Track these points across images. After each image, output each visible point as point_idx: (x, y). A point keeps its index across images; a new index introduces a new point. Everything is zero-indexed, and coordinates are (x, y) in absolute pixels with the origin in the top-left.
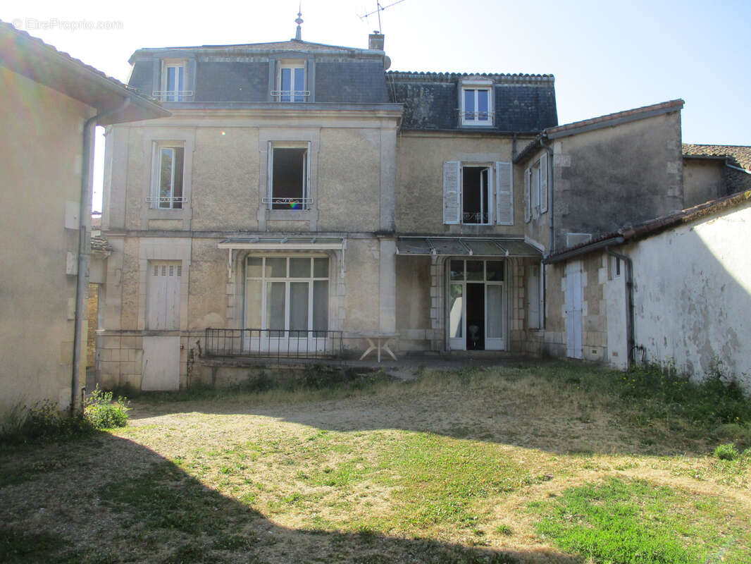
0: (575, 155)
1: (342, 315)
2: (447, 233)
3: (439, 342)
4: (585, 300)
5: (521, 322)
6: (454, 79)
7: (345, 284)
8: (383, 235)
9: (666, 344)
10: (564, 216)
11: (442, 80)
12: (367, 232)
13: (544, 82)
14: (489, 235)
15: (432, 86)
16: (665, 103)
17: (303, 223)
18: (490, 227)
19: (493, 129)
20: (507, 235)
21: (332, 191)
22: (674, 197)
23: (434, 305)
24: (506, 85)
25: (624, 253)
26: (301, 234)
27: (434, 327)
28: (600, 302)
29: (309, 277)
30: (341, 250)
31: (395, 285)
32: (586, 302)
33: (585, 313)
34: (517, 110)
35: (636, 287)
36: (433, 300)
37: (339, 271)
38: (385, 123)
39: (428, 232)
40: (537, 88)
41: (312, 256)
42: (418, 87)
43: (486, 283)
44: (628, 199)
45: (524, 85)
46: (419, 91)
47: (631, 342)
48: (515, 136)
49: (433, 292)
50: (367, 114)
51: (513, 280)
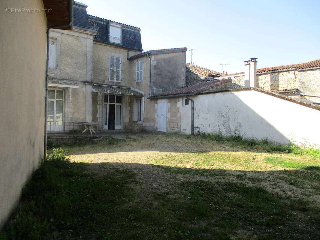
0: (158, 61)
1: (70, 116)
2: (104, 84)
3: (100, 127)
4: (169, 112)
5: (129, 119)
6: (106, 22)
7: (71, 102)
8: (88, 83)
9: (210, 126)
10: (154, 82)
11: (102, 21)
12: (81, 81)
13: (137, 30)
14: (118, 86)
15: (98, 23)
16: (183, 48)
17: (54, 75)
18: (119, 83)
19: (120, 45)
20: (124, 87)
21: (66, 62)
22: (183, 79)
23: (98, 112)
24: (125, 28)
25: (191, 98)
26: (53, 80)
27: (98, 120)
28: (178, 113)
29: (55, 98)
30: (70, 88)
31: (92, 104)
32: (170, 113)
33: (169, 116)
34: (129, 39)
35: (195, 109)
36: (98, 110)
37: (69, 97)
38: (89, 37)
39: (97, 83)
40: (135, 32)
41: (56, 90)
42: (93, 22)
43: (115, 104)
44: (172, 79)
45: (131, 30)
46: (93, 23)
47: (193, 126)
48: (129, 49)
49: (98, 107)
50: (83, 31)
51: (126, 104)
